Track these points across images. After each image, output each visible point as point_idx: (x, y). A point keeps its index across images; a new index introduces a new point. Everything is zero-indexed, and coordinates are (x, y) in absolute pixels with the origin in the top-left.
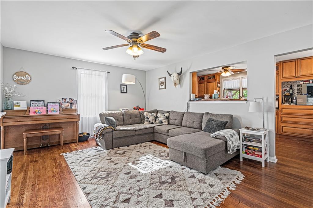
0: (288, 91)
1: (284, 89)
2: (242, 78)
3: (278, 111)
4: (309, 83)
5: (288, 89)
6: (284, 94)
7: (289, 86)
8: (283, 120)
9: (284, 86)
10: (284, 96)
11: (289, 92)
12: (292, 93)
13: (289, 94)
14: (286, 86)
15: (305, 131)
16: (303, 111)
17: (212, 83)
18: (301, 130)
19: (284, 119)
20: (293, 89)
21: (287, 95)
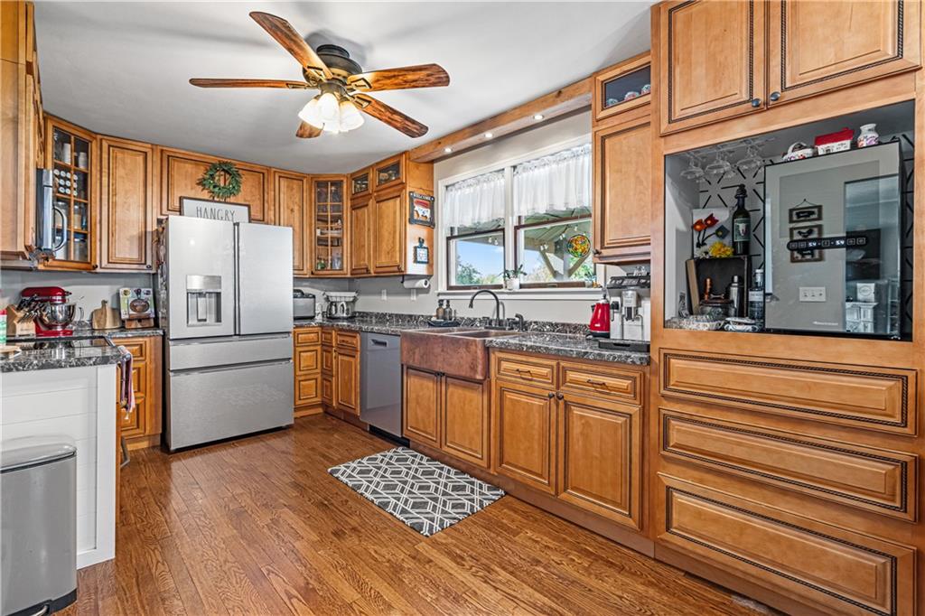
0: (722, 233)
1: (700, 215)
2: (515, 167)
3: (647, 369)
4: (854, 146)
5: (723, 216)
6: (698, 253)
7: (730, 197)
8: (674, 438)
9: (703, 198)
10: (699, 263)
11: (728, 240)
12: (746, 245)
13: (729, 252)
14: (715, 199)
15: (825, 553)
16: (809, 386)
17: (391, 203)
18: (791, 545)
19: (679, 433)
20: (755, 217)
21: (713, 260)
